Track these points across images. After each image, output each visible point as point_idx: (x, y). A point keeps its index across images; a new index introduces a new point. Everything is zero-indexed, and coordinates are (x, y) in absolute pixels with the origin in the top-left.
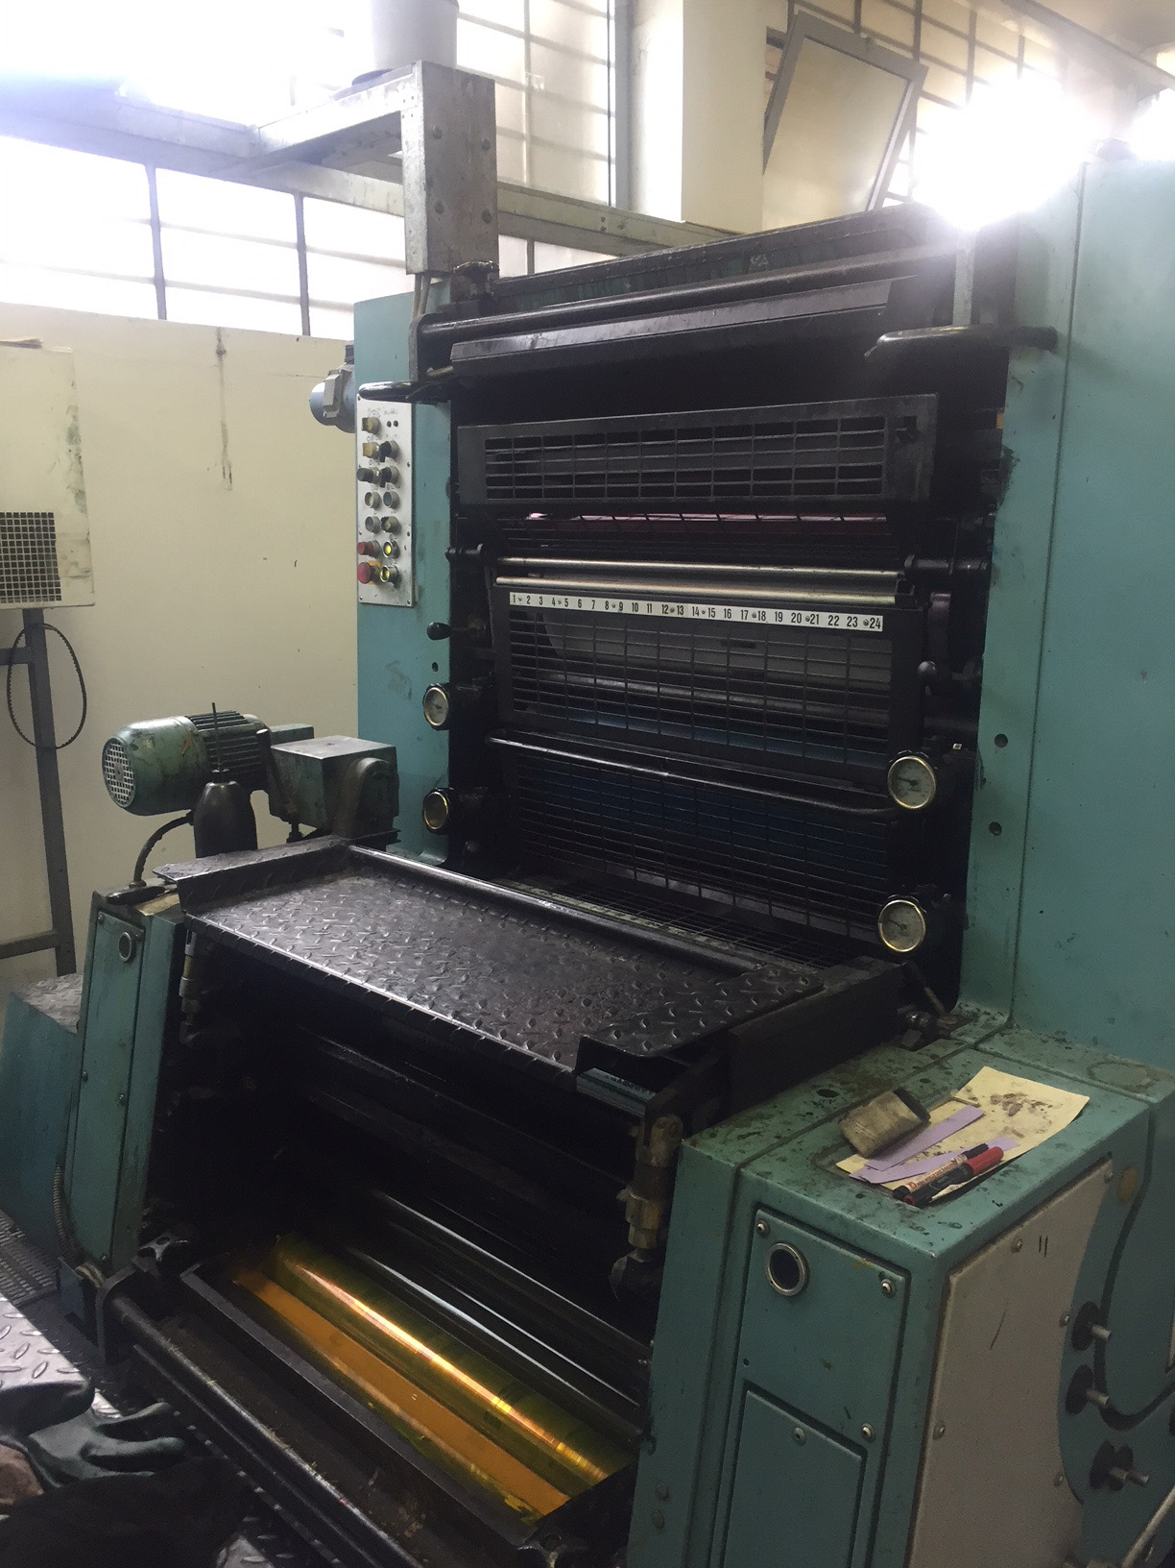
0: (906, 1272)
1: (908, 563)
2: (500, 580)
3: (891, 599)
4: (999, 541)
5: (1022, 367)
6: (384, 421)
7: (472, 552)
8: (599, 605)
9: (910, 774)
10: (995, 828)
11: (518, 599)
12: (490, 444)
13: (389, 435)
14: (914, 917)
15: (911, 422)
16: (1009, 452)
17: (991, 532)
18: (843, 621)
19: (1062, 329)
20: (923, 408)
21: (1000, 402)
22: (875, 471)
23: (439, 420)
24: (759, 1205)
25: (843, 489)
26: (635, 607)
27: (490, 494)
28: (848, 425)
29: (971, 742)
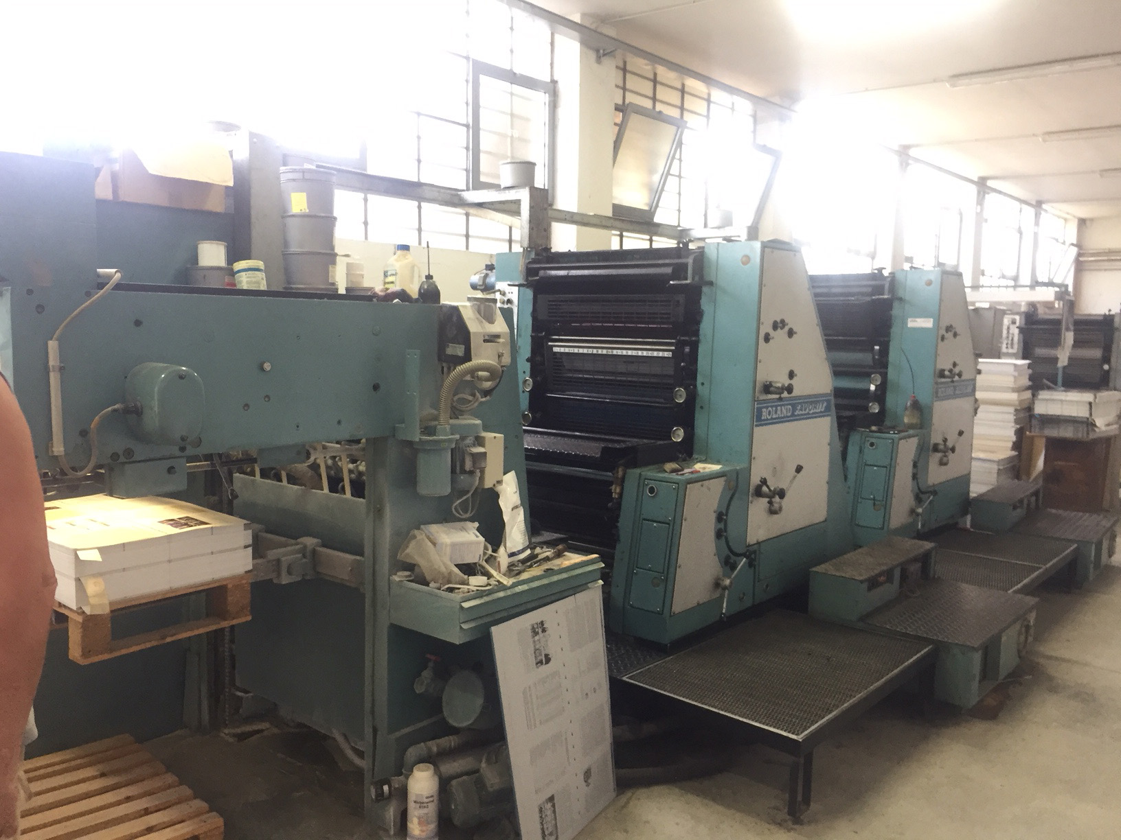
0: (678, 484)
1: (678, 338)
2: (550, 343)
3: (674, 348)
4: (701, 332)
5: (705, 289)
6: (507, 292)
7: (541, 335)
8: (585, 351)
9: (679, 393)
10: (702, 407)
11: (556, 350)
12: (550, 301)
13: (509, 296)
14: (681, 432)
15: (678, 301)
16: (703, 311)
17: (699, 330)
18: (661, 354)
19: (714, 280)
20: (681, 298)
21: (701, 299)
22: (669, 314)
23: (529, 293)
24: (646, 479)
25: (661, 318)
26: (597, 351)
27: (550, 317)
28: (661, 301)
29: (695, 386)
